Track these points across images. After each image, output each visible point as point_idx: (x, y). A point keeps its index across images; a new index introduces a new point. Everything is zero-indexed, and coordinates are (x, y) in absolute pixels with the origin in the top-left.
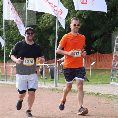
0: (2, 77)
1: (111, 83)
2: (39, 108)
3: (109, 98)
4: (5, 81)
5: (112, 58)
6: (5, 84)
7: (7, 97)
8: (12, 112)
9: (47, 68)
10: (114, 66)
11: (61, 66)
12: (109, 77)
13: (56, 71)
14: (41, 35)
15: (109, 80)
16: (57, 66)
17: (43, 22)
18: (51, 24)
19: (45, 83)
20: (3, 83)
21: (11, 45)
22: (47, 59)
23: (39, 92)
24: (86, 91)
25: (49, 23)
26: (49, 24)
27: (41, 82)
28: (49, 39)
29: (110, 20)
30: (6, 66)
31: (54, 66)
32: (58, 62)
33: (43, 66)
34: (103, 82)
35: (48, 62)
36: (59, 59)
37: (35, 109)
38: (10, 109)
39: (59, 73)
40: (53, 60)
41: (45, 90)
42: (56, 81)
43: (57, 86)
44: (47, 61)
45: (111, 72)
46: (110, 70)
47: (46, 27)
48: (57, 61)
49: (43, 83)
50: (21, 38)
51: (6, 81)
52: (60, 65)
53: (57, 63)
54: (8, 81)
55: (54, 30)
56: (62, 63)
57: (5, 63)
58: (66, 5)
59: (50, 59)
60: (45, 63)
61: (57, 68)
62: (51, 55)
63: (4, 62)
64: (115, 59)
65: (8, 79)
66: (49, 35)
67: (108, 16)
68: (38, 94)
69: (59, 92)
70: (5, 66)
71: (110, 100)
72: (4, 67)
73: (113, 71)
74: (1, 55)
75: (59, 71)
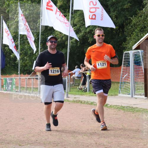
0: (16, 88)
1: (119, 95)
3: (118, 109)
5: (120, 71)
7: (20, 107)
8: (25, 122)
10: (122, 79)
12: (117, 89)
13: (68, 83)
15: (117, 92)
16: (68, 79)
18: (64, 38)
21: (25, 57)
24: (95, 102)
25: (62, 38)
29: (119, 36)
30: (20, 78)
32: (70, 74)
34: (112, 93)
38: (23, 119)
39: (70, 85)
42: (67, 92)
43: (68, 97)
45: (120, 84)
46: (119, 83)
47: (59, 41)
51: (20, 92)
52: (72, 77)
54: (22, 92)
55: (66, 44)
56: (74, 75)
57: (20, 74)
58: (78, 21)
61: (68, 80)
63: (18, 73)
64: (123, 72)
65: (22, 90)
67: (116, 32)
69: (70, 103)
71: (118, 111)
73: (122, 83)
74: (16, 67)
75: (70, 83)
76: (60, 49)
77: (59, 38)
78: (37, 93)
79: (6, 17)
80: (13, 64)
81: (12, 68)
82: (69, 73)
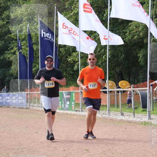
0: (76, 106)
2: (126, 150)
4: (80, 111)
6: (80, 115)
7: (82, 134)
8: (90, 155)
9: (137, 94)
11: (155, 90)
13: (150, 98)
14: (128, 49)
16: (150, 92)
17: (130, 34)
18: (141, 34)
19: (134, 114)
20: (77, 114)
22: (136, 81)
23: (126, 127)
26: (138, 36)
27: (129, 114)
28: (138, 55)
31: (146, 91)
32: (152, 85)
33: (132, 91)
35: (138, 86)
36: (153, 82)
37: (121, 151)
38: (88, 151)
39: (153, 101)
40: (146, 83)
41: (135, 124)
42: (149, 112)
43: (151, 119)
44: (137, 84)
48: (150, 85)
49: (132, 114)
50: (102, 54)
51: (82, 111)
53: (151, 87)
54: (84, 111)
59: (140, 81)
60: (133, 87)
61: (150, 94)
62: (141, 76)
65: (84, 109)
66: (139, 49)
68: (124, 129)
70: (81, 91)
72: (79, 92)
74: (75, 77)
75: (153, 98)
76: (137, 49)
77: (135, 35)
78: (106, 113)
79: (61, 7)
80: (72, 73)
81: (70, 78)
82: (151, 83)
